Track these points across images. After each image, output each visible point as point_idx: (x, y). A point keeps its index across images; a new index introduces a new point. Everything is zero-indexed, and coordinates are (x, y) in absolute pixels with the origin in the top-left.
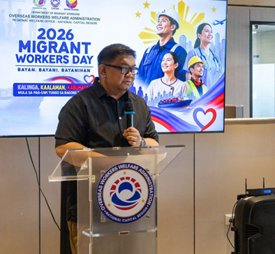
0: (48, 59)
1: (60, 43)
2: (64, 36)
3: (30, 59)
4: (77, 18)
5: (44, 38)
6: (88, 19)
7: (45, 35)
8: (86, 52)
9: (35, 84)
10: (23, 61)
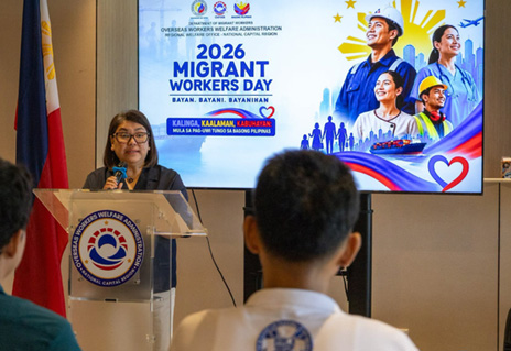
0: (211, 85)
1: (226, 63)
2: (232, 54)
3: (188, 85)
4: (248, 29)
5: (206, 57)
6: (265, 28)
7: (207, 54)
8: (262, 75)
9: (194, 119)
10: (179, 89)
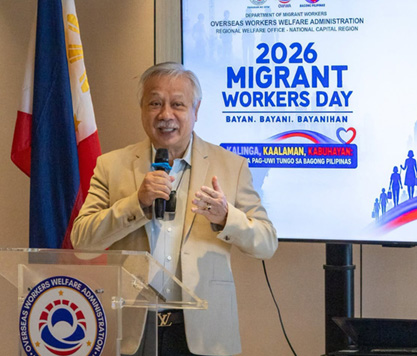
0: (274, 99)
1: (293, 68)
3: (246, 99)
4: (321, 21)
5: (267, 61)
6: (342, 21)
7: (269, 56)
8: (340, 84)
9: (254, 145)
10: (234, 105)
